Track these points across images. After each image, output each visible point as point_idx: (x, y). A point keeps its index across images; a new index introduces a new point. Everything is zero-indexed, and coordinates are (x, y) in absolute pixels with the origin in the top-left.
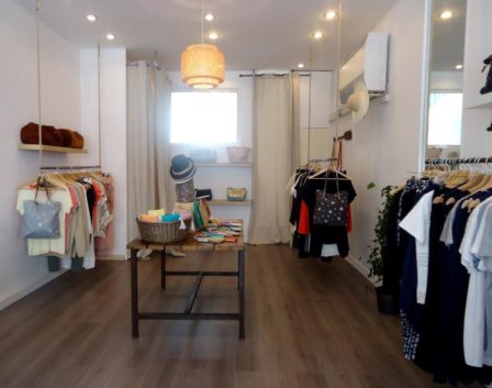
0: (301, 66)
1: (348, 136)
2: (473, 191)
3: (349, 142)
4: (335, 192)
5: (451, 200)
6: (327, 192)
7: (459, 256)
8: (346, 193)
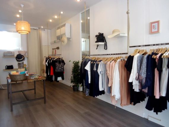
0: (42, 27)
1: (58, 48)
2: (98, 61)
3: (58, 50)
4: (61, 63)
5: (94, 62)
6: (59, 63)
7: (98, 72)
8: (63, 63)
